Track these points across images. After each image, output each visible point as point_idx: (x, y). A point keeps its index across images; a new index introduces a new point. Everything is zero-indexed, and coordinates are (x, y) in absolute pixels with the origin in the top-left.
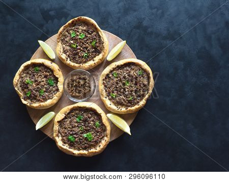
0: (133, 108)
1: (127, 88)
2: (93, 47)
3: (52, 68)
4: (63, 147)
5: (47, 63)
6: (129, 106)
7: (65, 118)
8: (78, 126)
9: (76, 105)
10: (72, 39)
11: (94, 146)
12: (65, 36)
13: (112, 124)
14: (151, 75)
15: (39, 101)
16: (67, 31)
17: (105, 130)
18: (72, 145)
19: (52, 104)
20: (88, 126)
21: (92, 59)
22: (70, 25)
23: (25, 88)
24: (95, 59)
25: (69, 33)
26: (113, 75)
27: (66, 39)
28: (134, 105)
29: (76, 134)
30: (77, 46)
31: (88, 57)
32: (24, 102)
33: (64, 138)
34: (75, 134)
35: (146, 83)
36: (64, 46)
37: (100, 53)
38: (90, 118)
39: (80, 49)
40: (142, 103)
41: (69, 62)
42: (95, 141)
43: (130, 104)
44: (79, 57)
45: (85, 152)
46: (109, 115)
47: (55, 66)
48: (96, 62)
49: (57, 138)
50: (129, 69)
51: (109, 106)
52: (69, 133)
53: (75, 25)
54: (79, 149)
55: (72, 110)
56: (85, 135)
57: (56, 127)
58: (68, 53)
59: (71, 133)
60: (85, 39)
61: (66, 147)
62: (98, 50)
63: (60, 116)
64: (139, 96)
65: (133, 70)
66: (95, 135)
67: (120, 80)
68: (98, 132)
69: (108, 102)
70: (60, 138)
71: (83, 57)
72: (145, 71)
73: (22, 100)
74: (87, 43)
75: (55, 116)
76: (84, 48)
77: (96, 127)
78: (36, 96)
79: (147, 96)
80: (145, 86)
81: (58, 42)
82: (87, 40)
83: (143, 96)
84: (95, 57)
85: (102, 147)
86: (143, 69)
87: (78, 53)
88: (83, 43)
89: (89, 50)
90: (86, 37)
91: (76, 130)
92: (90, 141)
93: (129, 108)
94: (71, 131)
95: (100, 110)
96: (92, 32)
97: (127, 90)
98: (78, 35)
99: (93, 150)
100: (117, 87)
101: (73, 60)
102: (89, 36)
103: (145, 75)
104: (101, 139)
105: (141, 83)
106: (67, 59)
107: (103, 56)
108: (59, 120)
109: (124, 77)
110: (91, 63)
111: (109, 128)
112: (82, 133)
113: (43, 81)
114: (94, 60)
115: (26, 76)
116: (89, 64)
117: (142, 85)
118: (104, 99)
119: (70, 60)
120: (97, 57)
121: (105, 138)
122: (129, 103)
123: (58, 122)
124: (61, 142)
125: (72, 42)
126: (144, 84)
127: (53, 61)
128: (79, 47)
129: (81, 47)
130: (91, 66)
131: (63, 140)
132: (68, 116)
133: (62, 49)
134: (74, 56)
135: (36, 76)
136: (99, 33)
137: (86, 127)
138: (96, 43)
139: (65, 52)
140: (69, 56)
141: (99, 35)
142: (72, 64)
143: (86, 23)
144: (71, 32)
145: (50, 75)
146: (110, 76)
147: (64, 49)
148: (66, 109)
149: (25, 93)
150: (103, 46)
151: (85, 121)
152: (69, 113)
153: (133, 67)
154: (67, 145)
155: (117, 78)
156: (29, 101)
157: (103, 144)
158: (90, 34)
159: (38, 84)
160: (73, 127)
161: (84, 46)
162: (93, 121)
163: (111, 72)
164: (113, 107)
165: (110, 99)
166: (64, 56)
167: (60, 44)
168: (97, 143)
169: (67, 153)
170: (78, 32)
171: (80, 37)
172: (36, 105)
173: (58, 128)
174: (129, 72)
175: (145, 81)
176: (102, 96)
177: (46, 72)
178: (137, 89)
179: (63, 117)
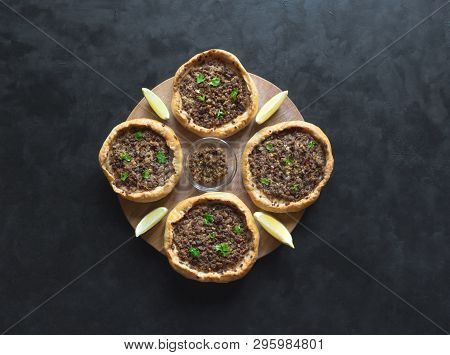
0: (298, 203)
1: (289, 170)
2: (232, 101)
3: (164, 133)
4: (180, 265)
5: (157, 125)
6: (292, 201)
7: (185, 218)
8: (206, 232)
9: (202, 197)
10: (198, 87)
11: (232, 266)
12: (186, 81)
13: (261, 229)
14: (329, 149)
15: (142, 188)
16: (190, 73)
17: (250, 239)
18: (194, 262)
19: (163, 194)
20: (223, 232)
21: (231, 120)
22: (195, 63)
23: (119, 167)
24: (235, 120)
25: (193, 77)
26: (265, 147)
27: (187, 87)
28: (299, 199)
29: (202, 244)
30: (206, 99)
31: (224, 116)
32: (118, 190)
33: (183, 251)
34: (200, 245)
35: (320, 162)
36: (185, 97)
37: (244, 110)
38: (226, 218)
39: (210, 103)
40: (313, 195)
41: (192, 124)
42: (234, 258)
43: (292, 197)
44: (210, 117)
45: (216, 275)
46: (258, 215)
47: (168, 131)
48: (237, 125)
49: (170, 251)
50: (293, 139)
51: (258, 198)
52: (190, 243)
53: (203, 63)
54: (206, 271)
55: (196, 205)
56: (217, 247)
57: (169, 233)
58: (191, 110)
59: (194, 243)
60: (221, 87)
61: (185, 266)
62: (240, 106)
63: (176, 214)
65: (299, 139)
66: (233, 246)
67: (278, 157)
68: (239, 242)
69: (257, 194)
70: (176, 251)
71: (215, 116)
72: (318, 141)
73: (114, 186)
74: (224, 94)
75: (168, 214)
76: (218, 101)
77: (236, 234)
78: (136, 181)
79: (321, 184)
80: (318, 166)
81: (175, 91)
82: (224, 88)
83: (315, 183)
84: (236, 117)
85: (245, 267)
86: (315, 139)
87: (208, 110)
88: (217, 94)
89: (226, 106)
90: (222, 83)
91: (203, 238)
92: (226, 258)
93: (292, 204)
94: (194, 239)
95: (242, 207)
96: (232, 76)
97: (288, 173)
98: (207, 80)
99: (230, 272)
100: (271, 169)
101: (200, 120)
102: (226, 81)
103: (318, 149)
104: (244, 253)
105: (312, 161)
106: (189, 119)
107: (250, 115)
108: (174, 221)
109: (284, 152)
110: (229, 127)
111: (256, 236)
112: (212, 244)
113: (149, 156)
114: (234, 123)
115: (121, 147)
116: (227, 129)
117: (314, 166)
118: (250, 186)
119: (194, 122)
120: (239, 117)
121: (251, 252)
122: (291, 194)
123: (173, 224)
124: (178, 258)
125: (198, 91)
126: (316, 164)
127: (164, 122)
128: (209, 100)
129: (214, 99)
130: (228, 132)
131: (180, 255)
132: (189, 214)
133: (181, 102)
134: (201, 115)
135: (137, 147)
137: (219, 234)
138: (239, 93)
139: (185, 108)
140: (192, 115)
141: (243, 81)
142: (198, 128)
143: (221, 60)
144: (197, 74)
145: (160, 146)
146: (261, 149)
147: (184, 103)
148: (187, 202)
149: (118, 176)
150: (250, 99)
151: (218, 223)
152: (190, 211)
153: (298, 135)
154: (187, 263)
155: (272, 152)
156: (124, 188)
157: (247, 262)
158: (229, 79)
159: (140, 161)
160: (197, 233)
161: (219, 98)
162: (230, 223)
163: (262, 142)
164: (265, 201)
165: (259, 188)
166: (184, 115)
167: (177, 94)
168: (236, 260)
169: (187, 276)
170: (209, 75)
171: (211, 83)
172: (136, 195)
173: (172, 234)
174: (293, 144)
175: (318, 159)
176: (246, 183)
177: (154, 140)
178: (306, 171)
179: (181, 216)
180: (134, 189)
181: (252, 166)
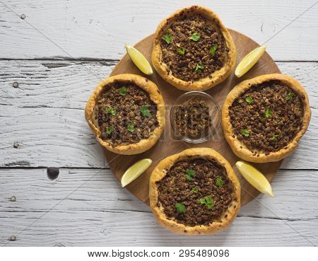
0: (278, 153)
1: (268, 122)
2: (211, 56)
3: (147, 88)
5: (141, 80)
6: (271, 151)
7: (167, 176)
8: (189, 188)
9: (183, 154)
10: (178, 41)
11: (217, 218)
13: (242, 178)
15: (127, 141)
16: (171, 27)
17: (231, 191)
20: (204, 186)
21: (209, 74)
23: (105, 121)
24: (212, 75)
25: (174, 31)
26: (244, 99)
28: (278, 149)
29: (187, 200)
31: (202, 70)
33: (169, 208)
34: (185, 200)
35: (298, 113)
36: (165, 50)
37: (221, 66)
38: (207, 173)
39: (190, 57)
40: (292, 145)
41: (171, 76)
42: (219, 209)
43: (272, 148)
44: (188, 70)
45: (203, 228)
46: (239, 164)
48: (214, 79)
49: (157, 209)
50: (271, 91)
51: (239, 149)
52: (175, 200)
53: (185, 18)
54: (193, 225)
55: (177, 163)
56: (202, 201)
57: (154, 191)
58: (170, 63)
59: (179, 199)
60: (201, 43)
61: (172, 221)
62: (218, 62)
63: (158, 174)
64: (287, 134)
65: (278, 91)
66: (216, 198)
67: (257, 109)
68: (221, 194)
69: (238, 145)
70: (162, 208)
71: (194, 70)
72: (296, 93)
74: (203, 49)
76: (197, 56)
77: (218, 187)
78: (122, 134)
79: (299, 135)
80: (296, 117)
81: (157, 44)
82: (204, 44)
83: (294, 133)
84: (213, 72)
85: (229, 217)
86: (293, 91)
87: (187, 63)
88: (196, 49)
89: (204, 60)
90: (202, 38)
91: (186, 193)
92: (210, 210)
93: (272, 154)
94: (179, 195)
95: (222, 160)
96: (212, 32)
97: (267, 124)
98: (188, 35)
99: (216, 224)
100: (251, 120)
101: (178, 73)
102: (206, 37)
103: (296, 100)
104: (227, 204)
105: (290, 112)
106: (169, 72)
108: (158, 180)
109: (264, 104)
110: (206, 81)
111: (238, 186)
112: (196, 198)
113: (133, 110)
114: (211, 77)
115: (106, 102)
116: (204, 83)
117: (292, 117)
118: (231, 138)
119: (173, 74)
120: (216, 72)
121: (234, 203)
122: (271, 145)
123: (157, 183)
124: (164, 215)
125: (178, 45)
126: (295, 115)
127: (148, 77)
128: (189, 54)
129: (193, 54)
130: (206, 85)
131: (166, 212)
132: (171, 171)
133: (161, 55)
134: (180, 67)
135: (121, 101)
136: (224, 33)
137: (201, 188)
138: (217, 50)
139: (165, 60)
140: (171, 67)
141: (223, 37)
142: (177, 80)
143: (202, 16)
144: (178, 29)
145: (144, 100)
146: (241, 101)
147: (164, 55)
148: (170, 160)
149: (104, 130)
150: (228, 55)
151: (200, 178)
152: (172, 168)
153: (277, 87)
154: (174, 218)
155: (252, 104)
156: (110, 141)
157: (231, 212)
158: (209, 35)
159: (125, 115)
160: (181, 190)
161: (198, 53)
162: (212, 177)
163: (242, 95)
164: (246, 151)
165: (239, 139)
166: (164, 67)
167: (158, 47)
168: (221, 211)
170: (189, 29)
171: (191, 38)
172: (123, 148)
173: (157, 192)
174: (272, 96)
175: (296, 110)
176: (227, 134)
177: (137, 95)
178: (284, 122)
179: (164, 175)
180: (120, 141)
181: (232, 119)
